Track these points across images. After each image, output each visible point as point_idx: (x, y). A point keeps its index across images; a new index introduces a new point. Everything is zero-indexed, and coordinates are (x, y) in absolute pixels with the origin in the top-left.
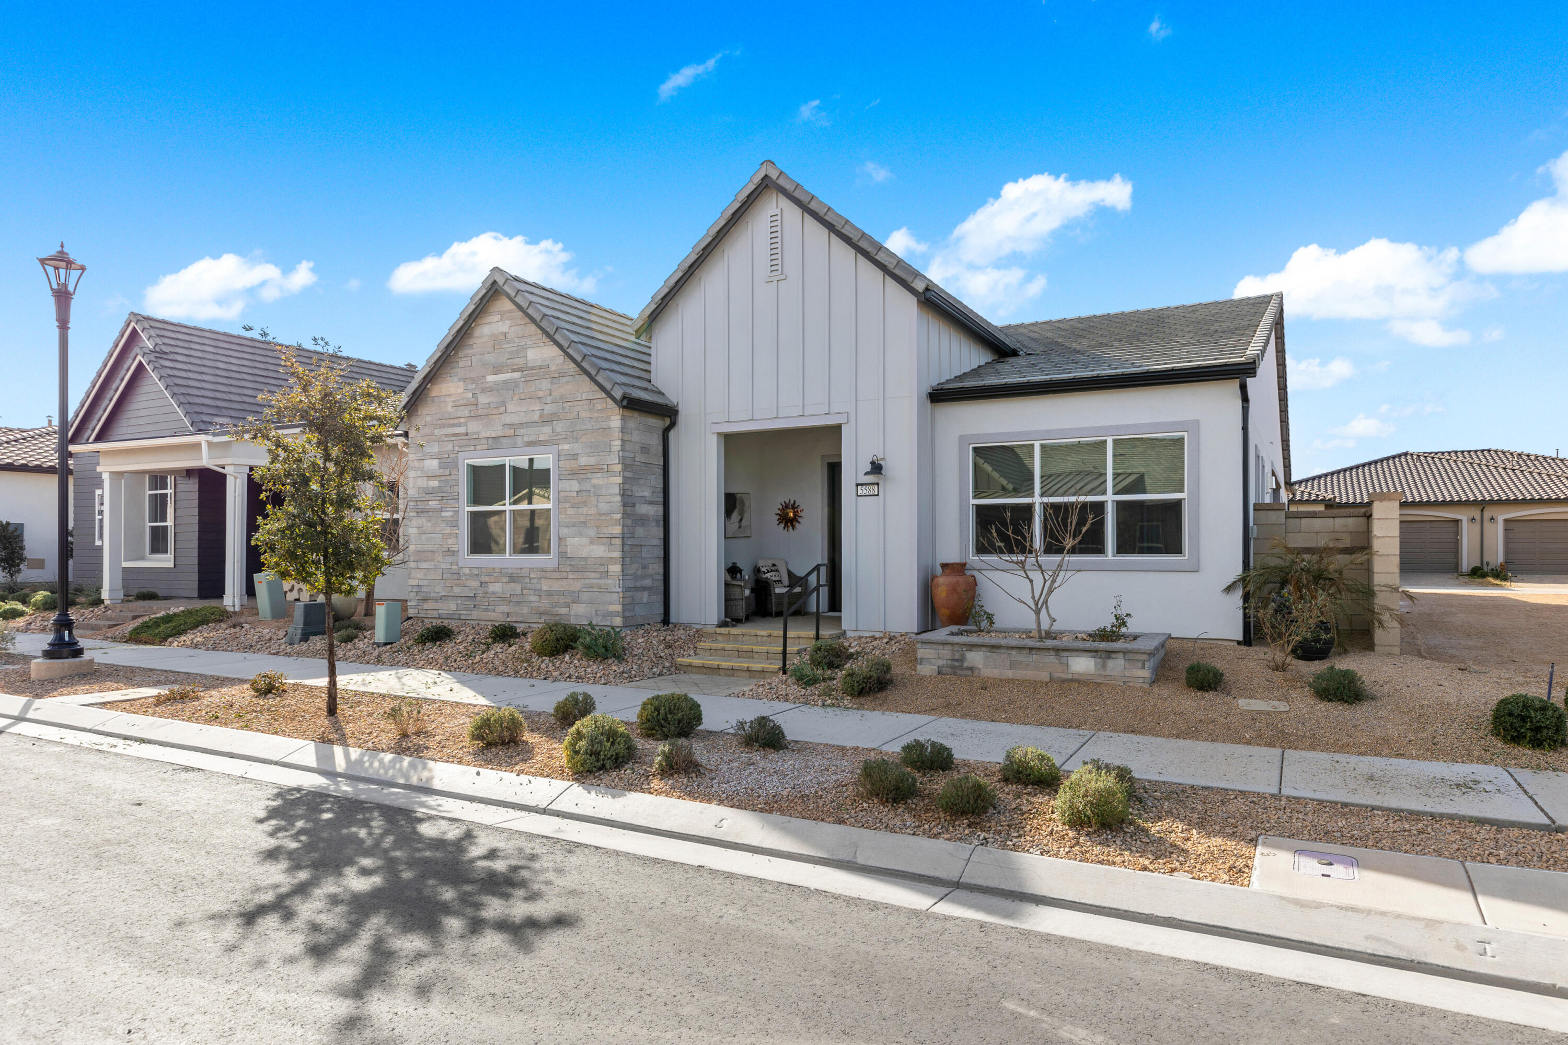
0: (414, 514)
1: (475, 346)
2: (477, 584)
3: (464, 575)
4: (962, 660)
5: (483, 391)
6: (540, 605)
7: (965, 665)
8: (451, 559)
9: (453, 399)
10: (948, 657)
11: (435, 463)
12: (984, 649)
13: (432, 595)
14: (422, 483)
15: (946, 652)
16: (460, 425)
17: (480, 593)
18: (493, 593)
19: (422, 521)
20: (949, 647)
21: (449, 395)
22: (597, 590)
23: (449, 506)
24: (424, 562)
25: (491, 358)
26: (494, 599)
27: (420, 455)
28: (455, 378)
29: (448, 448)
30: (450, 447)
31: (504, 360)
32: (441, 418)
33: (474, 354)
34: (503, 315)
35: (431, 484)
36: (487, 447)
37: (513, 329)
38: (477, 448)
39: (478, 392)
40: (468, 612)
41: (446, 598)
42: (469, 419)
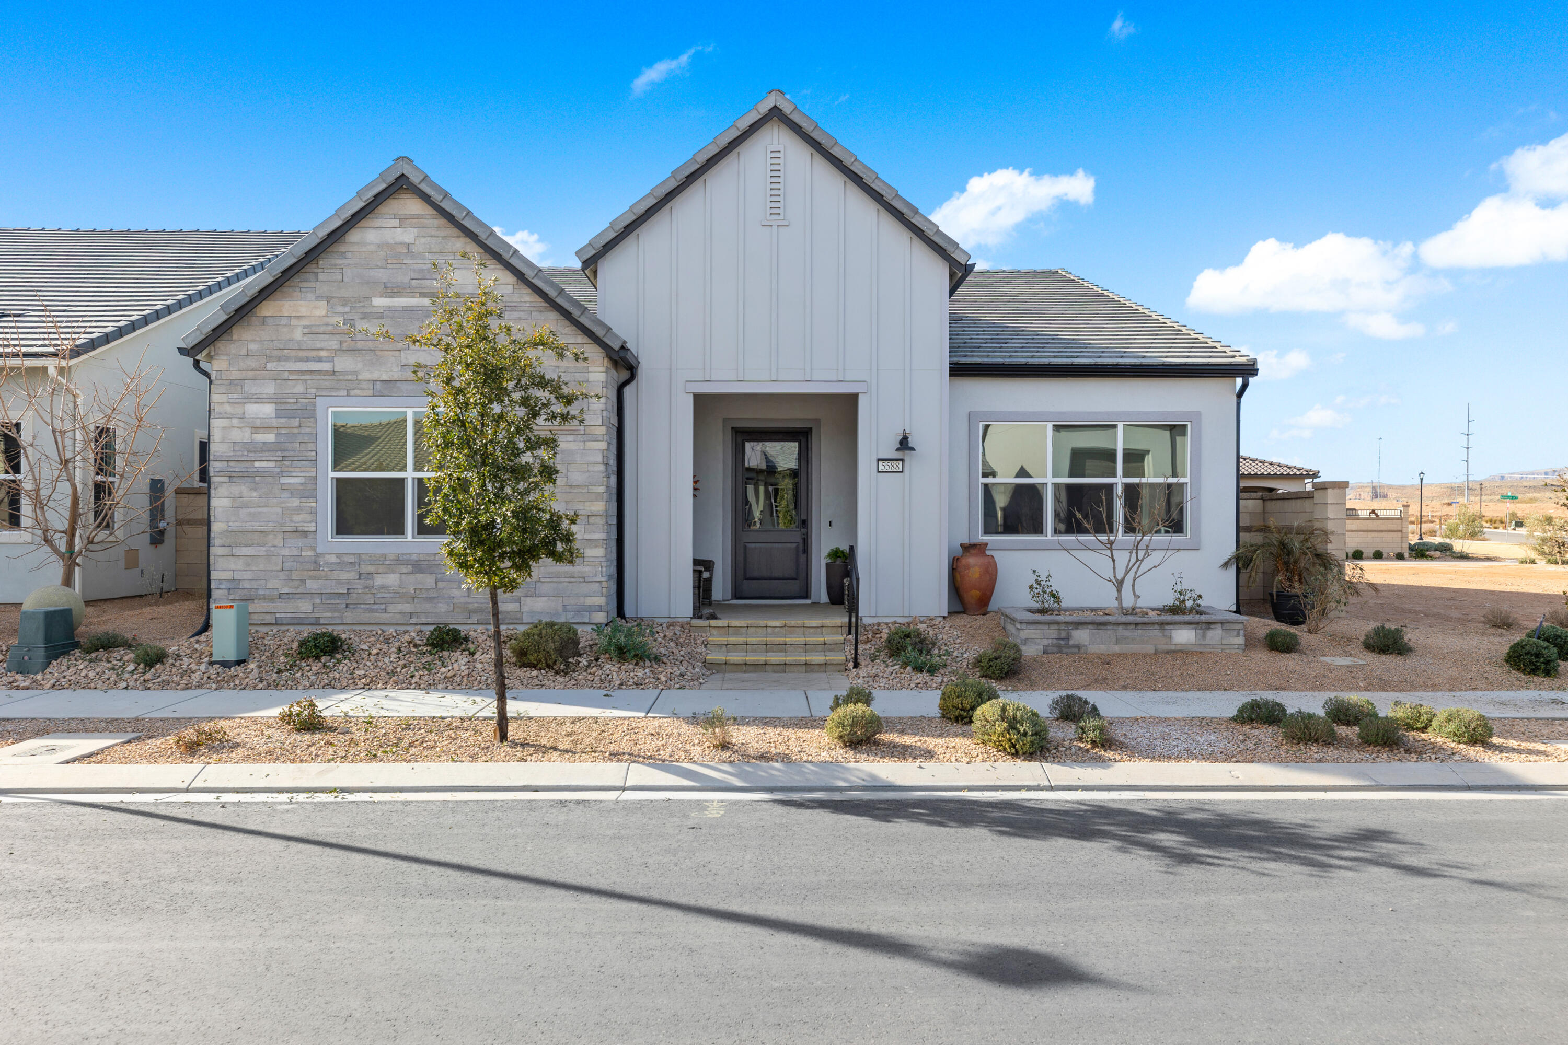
0: (226, 479)
1: (349, 255)
2: (351, 575)
3: (327, 563)
4: (1067, 638)
5: (365, 317)
6: (470, 600)
7: (1071, 642)
8: (300, 542)
9: (305, 322)
10: (1054, 636)
11: (268, 410)
12: (1090, 626)
13: (261, 592)
14: (244, 436)
15: (1052, 632)
16: (320, 360)
17: (359, 586)
18: (383, 587)
19: (241, 488)
20: (1056, 627)
21: (298, 317)
22: (567, 580)
23: (297, 469)
24: (246, 546)
25: (381, 274)
26: (384, 595)
27: (235, 396)
28: (309, 295)
29: (296, 390)
30: (299, 388)
31: (406, 280)
32: (282, 347)
33: (348, 266)
34: (404, 220)
35: (260, 437)
36: (370, 392)
37: (423, 240)
38: (352, 392)
39: (356, 317)
40: (336, 614)
41: (291, 596)
42: (338, 352)
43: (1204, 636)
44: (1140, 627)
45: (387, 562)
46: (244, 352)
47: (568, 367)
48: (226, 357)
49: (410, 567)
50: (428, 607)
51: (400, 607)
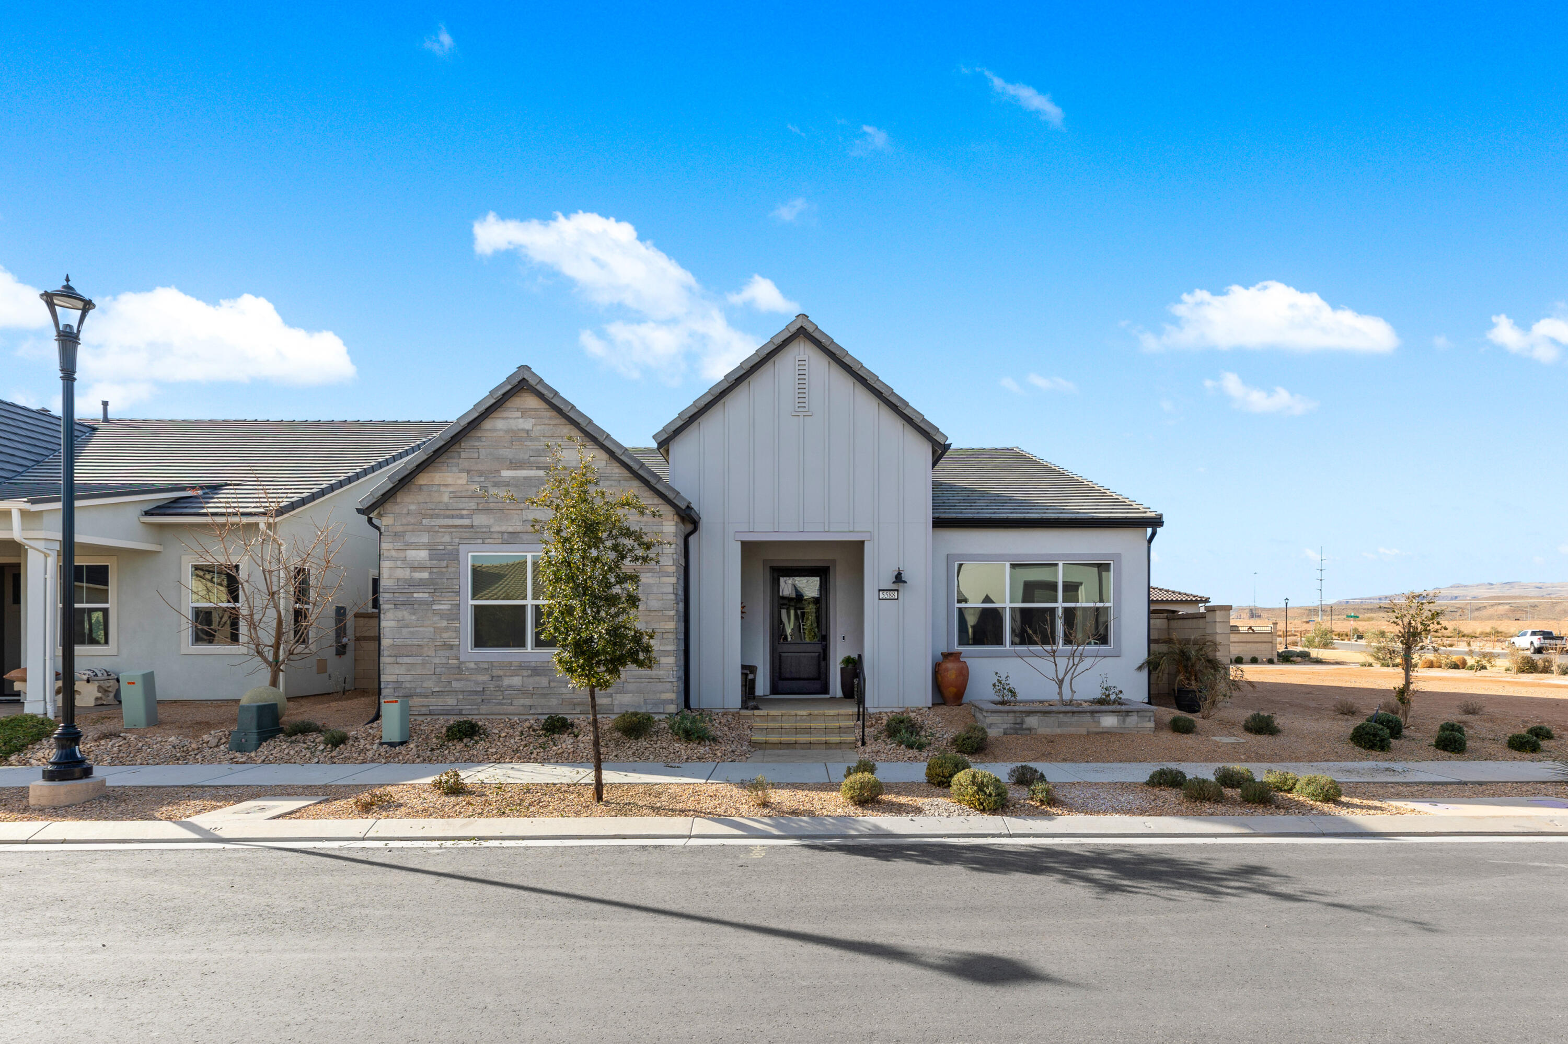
0: (392, 606)
1: (484, 439)
2: (486, 678)
3: (467, 669)
4: (1022, 723)
5: (496, 485)
6: (575, 696)
7: (1024, 726)
8: (447, 653)
9: (451, 489)
10: (1011, 722)
11: (423, 554)
12: (1039, 714)
13: (418, 691)
14: (405, 574)
15: (1010, 718)
16: (462, 517)
17: (491, 686)
18: (509, 686)
19: (404, 614)
20: (1012, 714)
21: (446, 485)
22: (647, 680)
23: (445, 599)
24: (407, 656)
25: (507, 453)
26: (510, 692)
27: (399, 544)
28: (454, 469)
29: (444, 540)
30: (447, 538)
31: (526, 457)
32: (433, 507)
33: (483, 447)
34: (525, 413)
35: (418, 575)
36: (500, 541)
37: (539, 427)
38: (486, 541)
39: (489, 485)
40: (474, 707)
41: (440, 693)
42: (475, 511)
43: (1124, 721)
44: (1076, 715)
45: (513, 668)
46: (405, 511)
47: (647, 522)
48: (391, 515)
49: (530, 671)
50: (543, 701)
51: (522, 701)
